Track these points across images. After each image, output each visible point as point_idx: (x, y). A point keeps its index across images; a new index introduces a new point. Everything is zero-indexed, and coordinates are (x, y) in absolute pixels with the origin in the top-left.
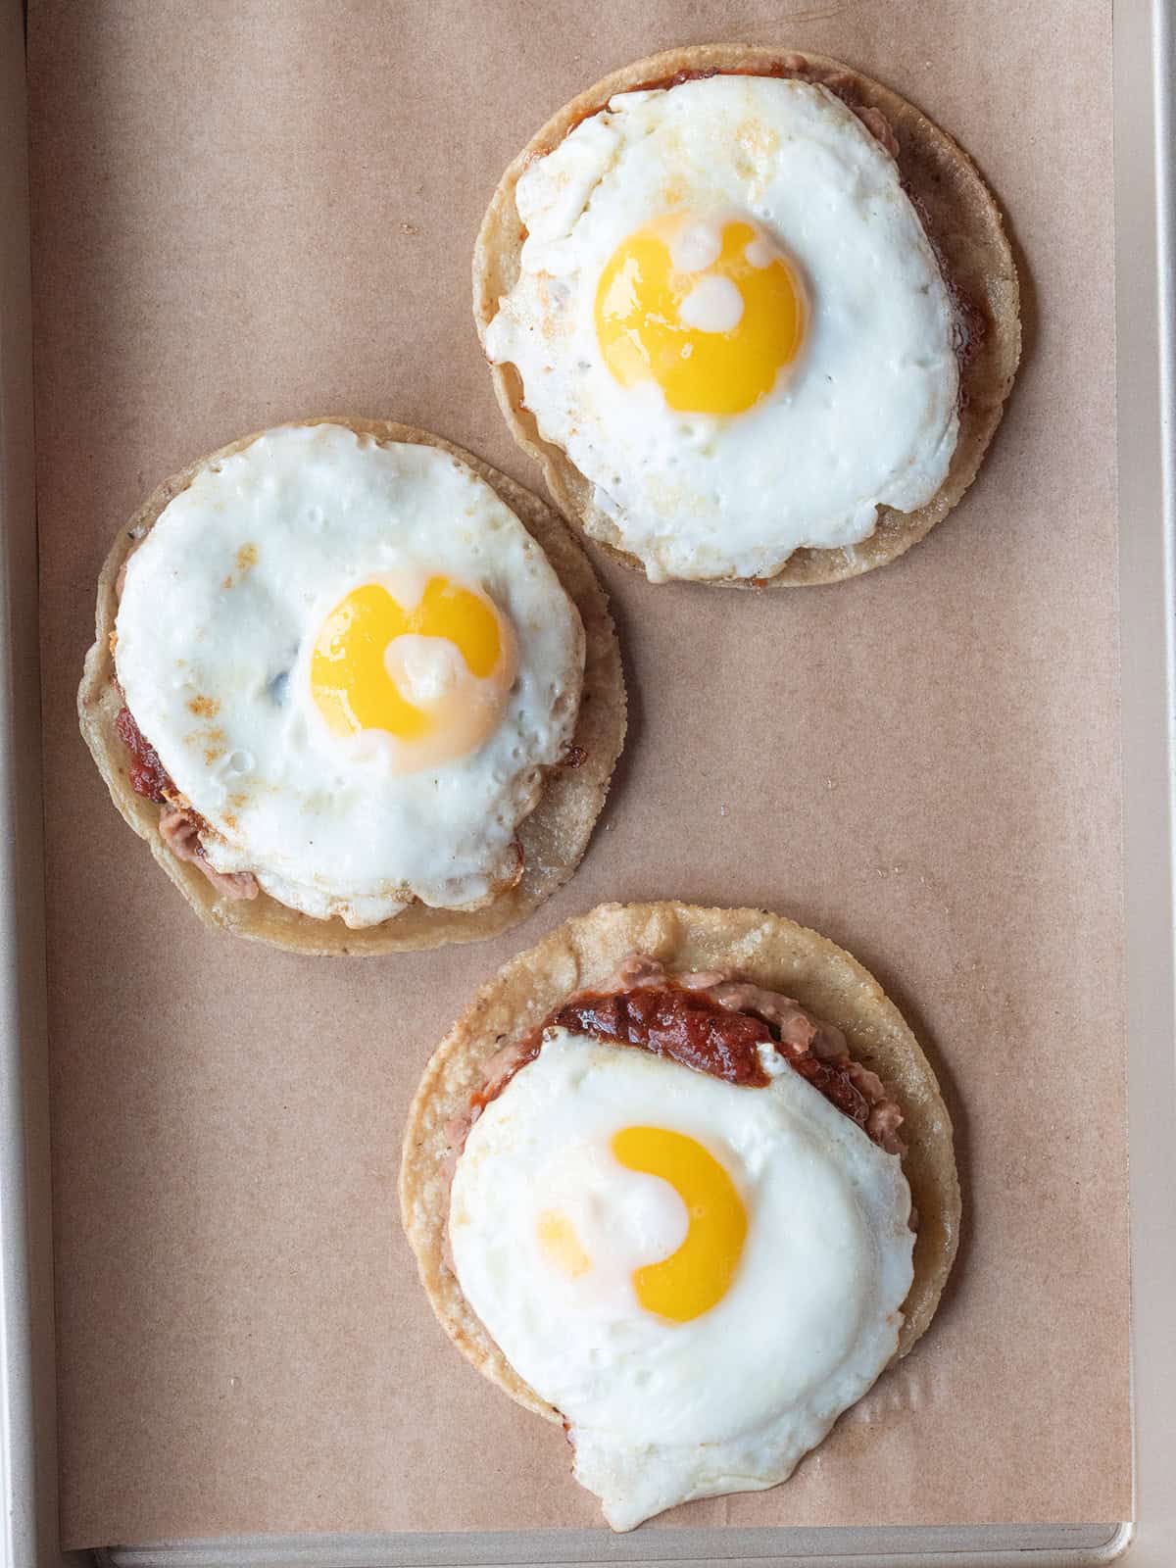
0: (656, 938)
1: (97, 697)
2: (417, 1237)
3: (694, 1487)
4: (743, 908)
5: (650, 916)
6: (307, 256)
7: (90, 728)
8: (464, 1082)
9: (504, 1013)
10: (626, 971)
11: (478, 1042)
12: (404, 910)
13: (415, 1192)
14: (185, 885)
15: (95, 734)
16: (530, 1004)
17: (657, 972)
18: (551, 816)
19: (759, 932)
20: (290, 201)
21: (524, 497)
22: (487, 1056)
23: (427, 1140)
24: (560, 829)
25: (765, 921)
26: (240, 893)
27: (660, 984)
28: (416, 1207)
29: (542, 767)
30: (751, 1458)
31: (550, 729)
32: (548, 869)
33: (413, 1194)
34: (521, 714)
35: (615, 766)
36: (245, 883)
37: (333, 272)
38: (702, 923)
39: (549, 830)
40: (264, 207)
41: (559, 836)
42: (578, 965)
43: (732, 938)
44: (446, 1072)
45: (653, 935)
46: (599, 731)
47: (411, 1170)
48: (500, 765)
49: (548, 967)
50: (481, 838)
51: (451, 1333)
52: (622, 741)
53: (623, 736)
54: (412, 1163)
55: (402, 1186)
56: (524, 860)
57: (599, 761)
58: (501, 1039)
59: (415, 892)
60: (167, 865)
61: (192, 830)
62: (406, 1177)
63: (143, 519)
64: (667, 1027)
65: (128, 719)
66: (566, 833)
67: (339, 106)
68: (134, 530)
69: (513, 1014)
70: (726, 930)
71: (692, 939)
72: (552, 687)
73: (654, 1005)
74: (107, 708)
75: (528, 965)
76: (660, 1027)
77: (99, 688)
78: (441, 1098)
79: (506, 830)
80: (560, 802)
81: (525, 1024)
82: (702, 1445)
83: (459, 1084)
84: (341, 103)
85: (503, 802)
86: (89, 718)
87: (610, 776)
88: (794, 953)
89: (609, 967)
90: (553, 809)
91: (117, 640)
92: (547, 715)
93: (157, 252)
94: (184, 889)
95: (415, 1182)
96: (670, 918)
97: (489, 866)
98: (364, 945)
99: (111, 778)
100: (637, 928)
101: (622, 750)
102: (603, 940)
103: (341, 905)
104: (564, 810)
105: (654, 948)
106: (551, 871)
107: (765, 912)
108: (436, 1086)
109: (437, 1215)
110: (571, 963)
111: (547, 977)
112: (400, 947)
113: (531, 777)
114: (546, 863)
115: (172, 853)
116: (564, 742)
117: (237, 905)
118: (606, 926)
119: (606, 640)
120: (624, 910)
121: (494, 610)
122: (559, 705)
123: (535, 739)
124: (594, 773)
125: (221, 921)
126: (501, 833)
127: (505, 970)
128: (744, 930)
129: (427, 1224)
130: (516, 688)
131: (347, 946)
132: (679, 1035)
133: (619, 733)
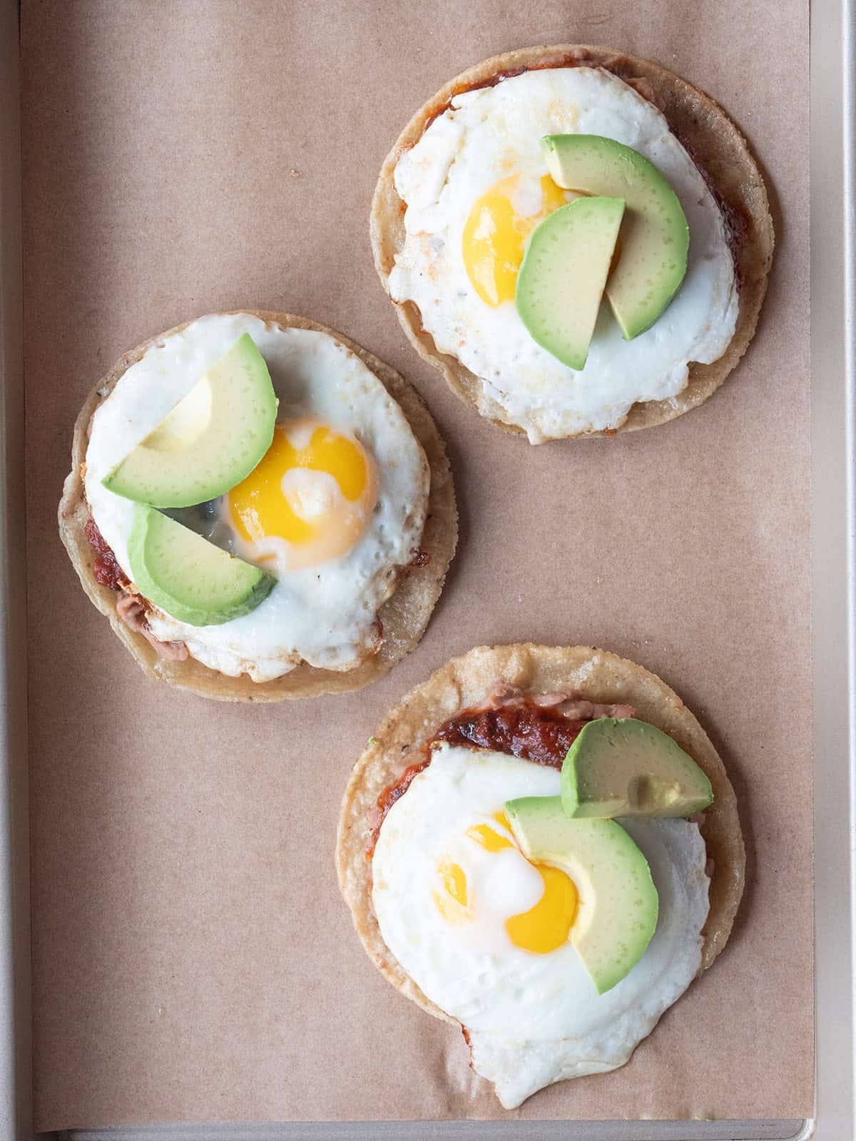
0: (515, 670)
1: (72, 511)
2: (350, 895)
3: (560, 1070)
4: (578, 646)
5: (510, 654)
6: (221, 192)
7: (67, 534)
8: (380, 780)
9: (407, 729)
10: (494, 695)
11: (389, 751)
12: (294, 670)
13: (347, 862)
14: (135, 650)
15: (71, 538)
16: (426, 722)
17: (518, 695)
18: (402, 602)
19: (590, 663)
20: (209, 152)
21: (385, 370)
22: (396, 761)
23: (355, 824)
24: (408, 612)
25: (595, 655)
26: (175, 656)
27: (521, 704)
28: (349, 872)
29: (397, 567)
30: (600, 1048)
31: (402, 538)
32: (399, 641)
33: (346, 864)
34: (382, 527)
35: (449, 567)
36: (179, 648)
37: (241, 204)
38: (549, 658)
39: (400, 613)
40: (190, 156)
41: (407, 618)
42: (460, 693)
43: (571, 668)
44: (367, 774)
45: (513, 668)
46: (437, 541)
47: (345, 847)
48: (365, 565)
49: (438, 695)
50: (352, 617)
51: (378, 964)
52: (454, 548)
53: (455, 544)
54: (345, 841)
55: (338, 858)
56: (383, 635)
57: (437, 563)
58: (406, 748)
59: (303, 656)
60: (121, 634)
61: (141, 609)
62: (340, 853)
63: (107, 383)
64: (526, 734)
65: (93, 527)
66: (413, 615)
67: (246, 83)
68: (101, 390)
69: (414, 730)
70: (567, 663)
71: (542, 670)
72: (404, 508)
73: (516, 718)
74: (79, 520)
75: (424, 694)
76: (521, 735)
77: (75, 504)
78: (363, 793)
79: (370, 612)
80: (408, 593)
81: (422, 737)
82: (564, 1040)
83: (376, 783)
84: (247, 81)
85: (368, 592)
86: (66, 527)
87: (446, 574)
88: (617, 677)
89: (483, 693)
90: (403, 598)
91: (86, 470)
92: (400, 528)
93: (112, 188)
94: (134, 653)
95: (347, 854)
96: (525, 654)
97: (357, 638)
98: (264, 694)
99: (82, 571)
100: (502, 664)
101: (454, 555)
102: (478, 674)
103: (248, 665)
104: (411, 599)
105: (514, 678)
106: (401, 642)
107: (594, 648)
108: (360, 784)
109: (364, 878)
110: (454, 691)
111: (437, 702)
112: (290, 696)
113: (389, 574)
114: (398, 637)
115: (126, 626)
116: (413, 549)
117: (172, 664)
118: (479, 663)
119: (443, 475)
120: (491, 651)
121: (362, 452)
122: (409, 522)
123: (391, 546)
124: (433, 572)
125: (160, 676)
126: (367, 615)
127: (407, 698)
128: (580, 661)
129: (357, 886)
130: (378, 509)
131: (252, 695)
132: (535, 740)
133: (452, 543)
